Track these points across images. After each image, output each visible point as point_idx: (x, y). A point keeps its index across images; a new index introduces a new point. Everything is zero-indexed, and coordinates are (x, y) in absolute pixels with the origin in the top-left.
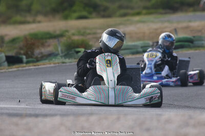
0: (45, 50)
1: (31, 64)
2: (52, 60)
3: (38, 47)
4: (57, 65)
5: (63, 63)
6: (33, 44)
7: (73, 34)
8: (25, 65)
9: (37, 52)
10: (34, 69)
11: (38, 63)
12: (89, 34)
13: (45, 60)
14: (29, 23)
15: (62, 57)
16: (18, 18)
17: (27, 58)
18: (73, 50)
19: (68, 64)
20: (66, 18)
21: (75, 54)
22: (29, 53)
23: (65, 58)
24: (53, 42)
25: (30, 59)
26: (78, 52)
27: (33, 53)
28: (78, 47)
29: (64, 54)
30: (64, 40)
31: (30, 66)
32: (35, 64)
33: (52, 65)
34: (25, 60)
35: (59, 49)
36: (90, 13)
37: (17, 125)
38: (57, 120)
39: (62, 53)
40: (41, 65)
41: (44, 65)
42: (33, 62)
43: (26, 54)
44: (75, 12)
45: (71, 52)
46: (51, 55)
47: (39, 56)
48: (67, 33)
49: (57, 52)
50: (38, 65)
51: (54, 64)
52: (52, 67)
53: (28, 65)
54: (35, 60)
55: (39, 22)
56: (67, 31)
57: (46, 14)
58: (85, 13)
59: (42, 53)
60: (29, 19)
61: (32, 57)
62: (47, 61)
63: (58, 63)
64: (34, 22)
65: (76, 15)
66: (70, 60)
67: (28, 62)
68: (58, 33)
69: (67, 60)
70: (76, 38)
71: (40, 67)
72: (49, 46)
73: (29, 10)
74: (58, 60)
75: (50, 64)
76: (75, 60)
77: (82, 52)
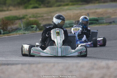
0: (14, 27)
1: (6, 35)
2: (18, 32)
3: (10, 25)
4: (21, 35)
5: (24, 34)
6: (7, 23)
7: (30, 17)
8: (2, 35)
9: (9, 27)
10: (8, 37)
11: (10, 34)
12: (39, 17)
13: (14, 32)
14: (5, 11)
15: (23, 30)
17: (3, 31)
18: (30, 26)
19: (27, 34)
20: (26, 8)
21: (31, 29)
22: (5, 28)
23: (25, 31)
24: (18, 22)
25: (5, 32)
26: (32, 27)
27: (7, 28)
28: (33, 24)
29: (24, 29)
30: (24, 20)
31: (5, 36)
32: (8, 35)
33: (18, 35)
34: (2, 32)
35: (22, 26)
36: (40, 5)
38: (19, 67)
39: (24, 28)
40: (11, 35)
41: (13, 35)
42: (7, 33)
43: (3, 29)
44: (31, 4)
45: (28, 28)
46: (17, 29)
47: (10, 30)
48: (26, 17)
49: (20, 28)
50: (10, 35)
51: (19, 34)
52: (18, 36)
53: (4, 35)
54: (8, 32)
55: (11, 10)
56: (27, 15)
57: (14, 6)
58: (37, 5)
59: (12, 28)
60: (5, 8)
61: (6, 31)
62: (15, 33)
63: (21, 34)
64: (8, 10)
65: (32, 6)
66: (28, 32)
67: (4, 34)
68: (21, 16)
69: (26, 32)
70: (32, 19)
71: (11, 36)
72: (16, 24)
73: (5, 4)
74: (21, 32)
75: (17, 34)
76: (31, 32)
77: (35, 27)
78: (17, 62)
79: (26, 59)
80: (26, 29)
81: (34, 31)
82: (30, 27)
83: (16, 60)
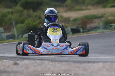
0: (93, 25)
1: (85, 33)
2: (96, 30)
3: (89, 23)
4: (100, 33)
5: (103, 32)
6: (86, 22)
7: (109, 16)
8: (81, 33)
9: (88, 26)
10: (87, 36)
14: (83, 10)
15: (102, 29)
16: (77, 7)
17: (83, 30)
19: (106, 33)
20: (104, 7)
21: (110, 27)
22: (84, 27)
23: (104, 30)
24: (97, 20)
25: (85, 30)
26: (111, 26)
27: (86, 27)
28: (111, 23)
29: (103, 27)
30: (103, 19)
31: (84, 34)
32: (87, 33)
33: (97, 33)
34: (81, 30)
35: (101, 24)
37: (78, 67)
38: (101, 65)
40: (90, 33)
41: (92, 33)
43: (82, 27)
44: (109, 3)
45: (107, 26)
46: (96, 28)
47: (90, 29)
48: (105, 16)
49: (99, 26)
50: (89, 34)
51: (98, 33)
52: (97, 35)
54: (87, 31)
55: (89, 9)
56: (105, 14)
57: (93, 5)
59: (91, 27)
60: (84, 7)
61: (85, 29)
62: (94, 31)
63: (100, 32)
64: (86, 9)
65: (110, 5)
66: (107, 31)
67: (83, 32)
68: (100, 15)
69: (105, 31)
70: (110, 18)
71: (90, 34)
72: (95, 23)
73: (83, 3)
75: (96, 33)
76: (110, 30)
77: (114, 26)
78: (97, 60)
79: (106, 57)
80: (105, 28)
81: (113, 30)
82: (108, 25)
83: (97, 58)
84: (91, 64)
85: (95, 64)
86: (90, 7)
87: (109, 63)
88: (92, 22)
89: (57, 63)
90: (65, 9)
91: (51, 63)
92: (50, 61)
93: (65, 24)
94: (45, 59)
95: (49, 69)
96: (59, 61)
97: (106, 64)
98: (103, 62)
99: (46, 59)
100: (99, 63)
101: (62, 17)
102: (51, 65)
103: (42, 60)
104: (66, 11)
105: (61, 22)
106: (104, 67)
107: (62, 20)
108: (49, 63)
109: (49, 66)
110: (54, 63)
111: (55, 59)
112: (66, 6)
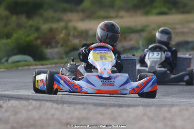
84: (124, 109)
85: (131, 110)
86: (122, 13)
87: (153, 108)
88: (125, 39)
89: (65, 105)
90: (81, 15)
91: (55, 105)
92: (53, 103)
93: (80, 41)
94: (45, 99)
95: (53, 115)
96: (70, 103)
97: (148, 109)
98: (142, 105)
99: (48, 99)
100: (137, 108)
101: (75, 28)
102: (57, 109)
103: (41, 100)
104: (82, 20)
105: (75, 37)
106: (144, 114)
107: (76, 34)
108: (52, 105)
109: (53, 111)
110: (60, 105)
111: (63, 100)
112: (83, 11)
